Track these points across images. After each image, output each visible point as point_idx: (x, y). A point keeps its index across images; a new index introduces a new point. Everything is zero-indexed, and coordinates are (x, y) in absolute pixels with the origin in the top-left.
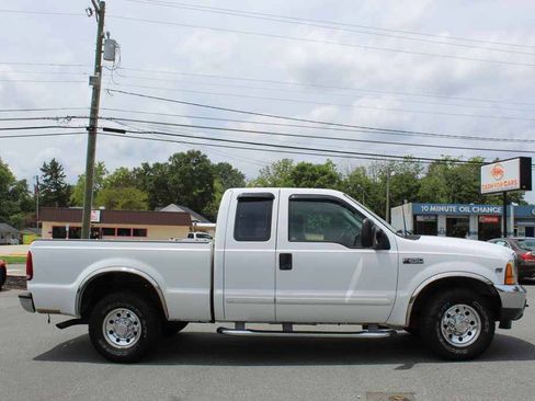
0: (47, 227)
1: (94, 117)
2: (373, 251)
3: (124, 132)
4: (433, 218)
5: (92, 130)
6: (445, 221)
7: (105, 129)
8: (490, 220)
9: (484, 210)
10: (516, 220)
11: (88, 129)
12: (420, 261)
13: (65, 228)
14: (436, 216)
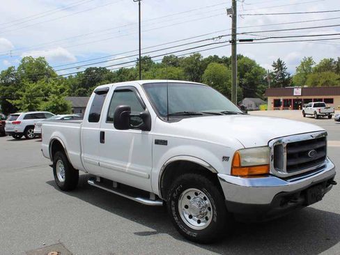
0: (271, 100)
1: (234, 34)
2: (140, 131)
3: (251, 40)
5: (233, 42)
7: (240, 41)
11: (230, 42)
12: (164, 143)
13: (280, 100)
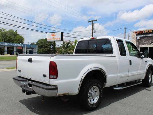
4: (3, 47)
6: (7, 48)
8: (20, 48)
9: (18, 45)
10: (27, 48)
14: (4, 46)
